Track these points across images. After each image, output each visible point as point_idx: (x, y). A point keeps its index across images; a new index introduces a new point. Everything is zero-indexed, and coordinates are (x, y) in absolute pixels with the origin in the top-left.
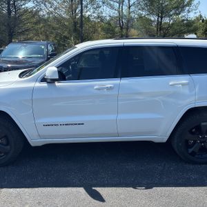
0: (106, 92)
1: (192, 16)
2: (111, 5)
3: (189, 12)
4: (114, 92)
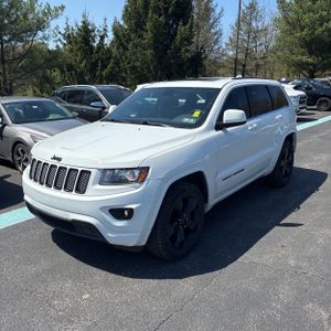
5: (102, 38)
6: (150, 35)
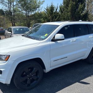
5: (56, 9)
6: (70, 8)
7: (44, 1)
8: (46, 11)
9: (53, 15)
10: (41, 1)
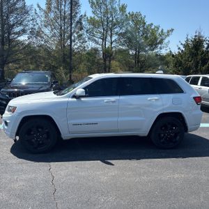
0: (111, 104)
1: (164, 52)
2: (95, 41)
3: (161, 48)
4: (116, 104)
7: (173, 30)
8: (184, 49)
9: (199, 57)
10: (165, 31)
